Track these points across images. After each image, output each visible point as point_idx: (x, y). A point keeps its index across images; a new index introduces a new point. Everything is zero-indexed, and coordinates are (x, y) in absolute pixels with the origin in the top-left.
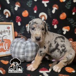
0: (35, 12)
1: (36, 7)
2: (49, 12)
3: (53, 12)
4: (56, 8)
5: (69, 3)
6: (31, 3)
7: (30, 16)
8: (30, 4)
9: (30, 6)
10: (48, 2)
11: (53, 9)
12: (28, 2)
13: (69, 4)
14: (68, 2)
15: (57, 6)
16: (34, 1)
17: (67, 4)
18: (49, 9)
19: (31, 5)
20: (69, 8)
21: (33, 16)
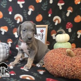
0: (10, 13)
1: (11, 8)
2: (25, 14)
3: (29, 13)
4: (33, 9)
5: (46, 4)
6: (5, 3)
7: (5, 18)
8: (4, 5)
9: (4, 7)
10: (23, 2)
11: (29, 10)
12: (2, 2)
13: (46, 6)
14: (44, 3)
15: (33, 7)
16: (9, 1)
17: (43, 5)
18: (24, 10)
19: (6, 6)
20: (45, 10)
21: (8, 18)
